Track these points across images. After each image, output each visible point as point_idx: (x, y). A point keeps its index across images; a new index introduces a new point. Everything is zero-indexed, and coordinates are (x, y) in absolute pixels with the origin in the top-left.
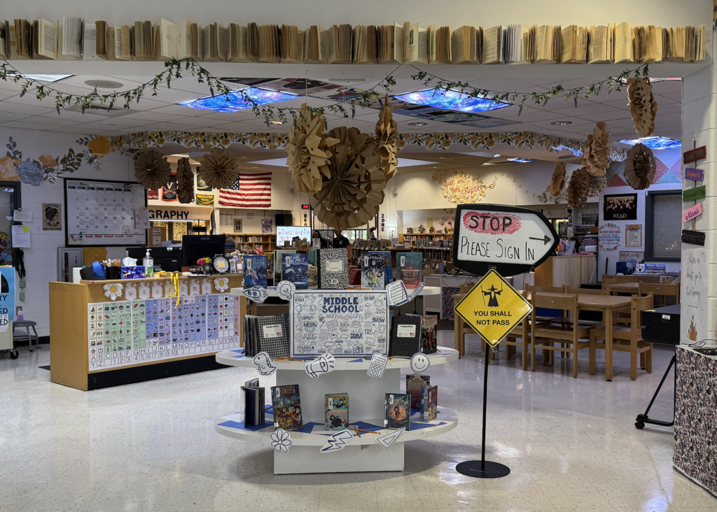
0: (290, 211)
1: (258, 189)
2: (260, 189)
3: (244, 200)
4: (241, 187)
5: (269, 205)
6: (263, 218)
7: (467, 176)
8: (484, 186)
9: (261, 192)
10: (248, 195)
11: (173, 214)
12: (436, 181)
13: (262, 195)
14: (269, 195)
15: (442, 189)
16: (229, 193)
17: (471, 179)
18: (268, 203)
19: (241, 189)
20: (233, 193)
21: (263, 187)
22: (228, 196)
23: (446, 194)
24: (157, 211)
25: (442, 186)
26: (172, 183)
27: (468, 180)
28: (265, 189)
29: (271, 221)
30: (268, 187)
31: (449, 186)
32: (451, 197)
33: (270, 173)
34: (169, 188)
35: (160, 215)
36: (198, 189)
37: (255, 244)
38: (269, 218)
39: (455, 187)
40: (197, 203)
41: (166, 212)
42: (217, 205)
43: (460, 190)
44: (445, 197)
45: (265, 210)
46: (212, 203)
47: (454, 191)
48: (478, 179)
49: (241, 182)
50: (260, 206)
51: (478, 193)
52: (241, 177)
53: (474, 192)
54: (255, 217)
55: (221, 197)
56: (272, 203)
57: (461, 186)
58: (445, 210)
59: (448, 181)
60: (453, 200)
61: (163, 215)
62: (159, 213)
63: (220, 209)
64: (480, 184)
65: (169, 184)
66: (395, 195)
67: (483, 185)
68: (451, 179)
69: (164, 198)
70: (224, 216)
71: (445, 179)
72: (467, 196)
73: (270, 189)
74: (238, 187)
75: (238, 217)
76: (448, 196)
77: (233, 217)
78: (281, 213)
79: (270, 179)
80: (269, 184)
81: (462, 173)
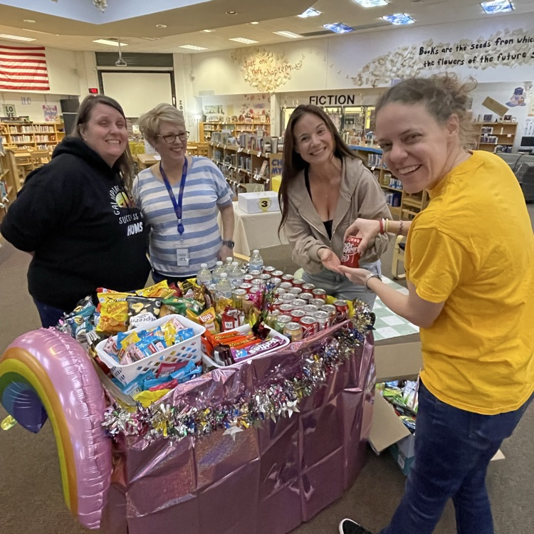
0: (77, 97)
1: (27, 68)
2: (31, 68)
3: (9, 80)
4: (2, 63)
5: (48, 89)
6: (44, 103)
7: (270, 55)
8: (290, 66)
9: (32, 71)
10: (13, 74)
12: (236, 62)
13: (35, 74)
14: (46, 75)
15: (242, 71)
17: (274, 58)
18: (45, 85)
19: (3, 66)
21: (36, 65)
23: (246, 77)
25: (242, 68)
27: (271, 59)
28: (37, 68)
29: (56, 107)
30: (42, 65)
31: (250, 67)
32: (252, 80)
33: (43, 48)
37: (36, 134)
38: (51, 104)
39: (256, 69)
43: (263, 71)
44: (246, 80)
45: (43, 95)
47: (255, 72)
48: (282, 58)
49: (1, 57)
50: (33, 88)
51: (282, 75)
52: (1, 50)
53: (278, 74)
54: (33, 103)
56: (50, 85)
57: (264, 67)
58: (246, 96)
59: (249, 61)
60: (254, 84)
64: (285, 64)
66: (193, 79)
67: (288, 65)
68: (252, 58)
71: (245, 58)
72: (270, 78)
73: (45, 69)
75: (9, 102)
76: (249, 79)
77: (1, 102)
78: (67, 98)
79: (43, 55)
80: (44, 62)
81: (265, 51)
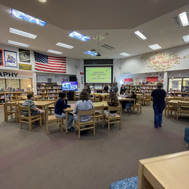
0: (76, 75)
1: (59, 64)
3: (51, 69)
4: (49, 62)
5: (65, 72)
6: (63, 78)
7: (165, 54)
8: (179, 58)
10: (53, 66)
11: (6, 74)
12: (144, 59)
13: (61, 67)
14: (65, 67)
16: (41, 64)
18: (65, 71)
19: (49, 64)
20: (44, 65)
21: (62, 63)
22: (41, 66)
23: (149, 65)
25: (147, 62)
27: (165, 56)
29: (67, 79)
30: (64, 64)
31: (152, 61)
32: (153, 66)
33: (66, 58)
36: (20, 61)
37: (58, 89)
38: (66, 78)
39: (156, 61)
40: (20, 68)
42: (34, 70)
43: (160, 62)
44: (149, 67)
45: (63, 74)
46: (30, 69)
47: (155, 63)
48: (174, 54)
49: (48, 60)
50: (60, 72)
52: (49, 57)
53: (170, 62)
54: (59, 78)
55: (36, 66)
56: (67, 71)
57: (160, 60)
58: (146, 73)
59: (151, 58)
60: (154, 68)
63: (36, 72)
64: (175, 57)
66: (120, 68)
68: (153, 57)
71: (149, 57)
73: (65, 65)
74: (47, 62)
75: (50, 77)
76: (151, 66)
77: (47, 77)
78: (72, 76)
79: (65, 60)
80: (65, 63)
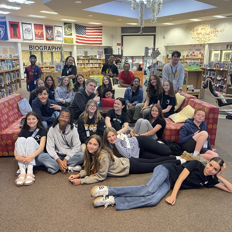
0: (111, 47)
2: (97, 35)
3: (88, 41)
4: (87, 34)
5: (101, 44)
6: (98, 50)
7: (207, 26)
8: (217, 31)
9: (97, 36)
10: (90, 38)
11: (53, 48)
12: (188, 29)
13: (98, 38)
14: (101, 38)
16: (81, 37)
17: (209, 27)
18: (101, 42)
19: (87, 35)
20: (83, 37)
22: (80, 38)
23: (193, 36)
24: (44, 47)
25: (191, 32)
26: (51, 31)
27: (207, 28)
28: (99, 35)
29: (102, 52)
30: (101, 34)
31: (195, 32)
32: (196, 38)
33: (102, 27)
34: (50, 34)
35: (46, 48)
36: (65, 35)
37: (95, 63)
38: (101, 50)
39: (199, 32)
40: (65, 42)
41: (49, 47)
42: (75, 43)
43: (202, 34)
44: (193, 38)
45: (99, 46)
46: (72, 42)
47: (198, 34)
48: (213, 27)
49: (87, 31)
50: (96, 44)
51: (213, 35)
52: (87, 28)
53: (211, 35)
54: (94, 50)
55: (77, 39)
56: (103, 42)
57: (203, 32)
58: (191, 45)
59: (195, 29)
60: (197, 39)
61: (48, 48)
62: (45, 47)
63: (77, 45)
64: (215, 30)
65: (50, 32)
66: (164, 38)
67: (216, 30)
68: (197, 28)
69: (47, 39)
70: (79, 49)
71: (193, 28)
72: (206, 37)
73: (101, 35)
74: (86, 33)
75: (86, 50)
77: (84, 49)
78: (107, 48)
79: (101, 30)
80: (101, 32)
81: (204, 24)
